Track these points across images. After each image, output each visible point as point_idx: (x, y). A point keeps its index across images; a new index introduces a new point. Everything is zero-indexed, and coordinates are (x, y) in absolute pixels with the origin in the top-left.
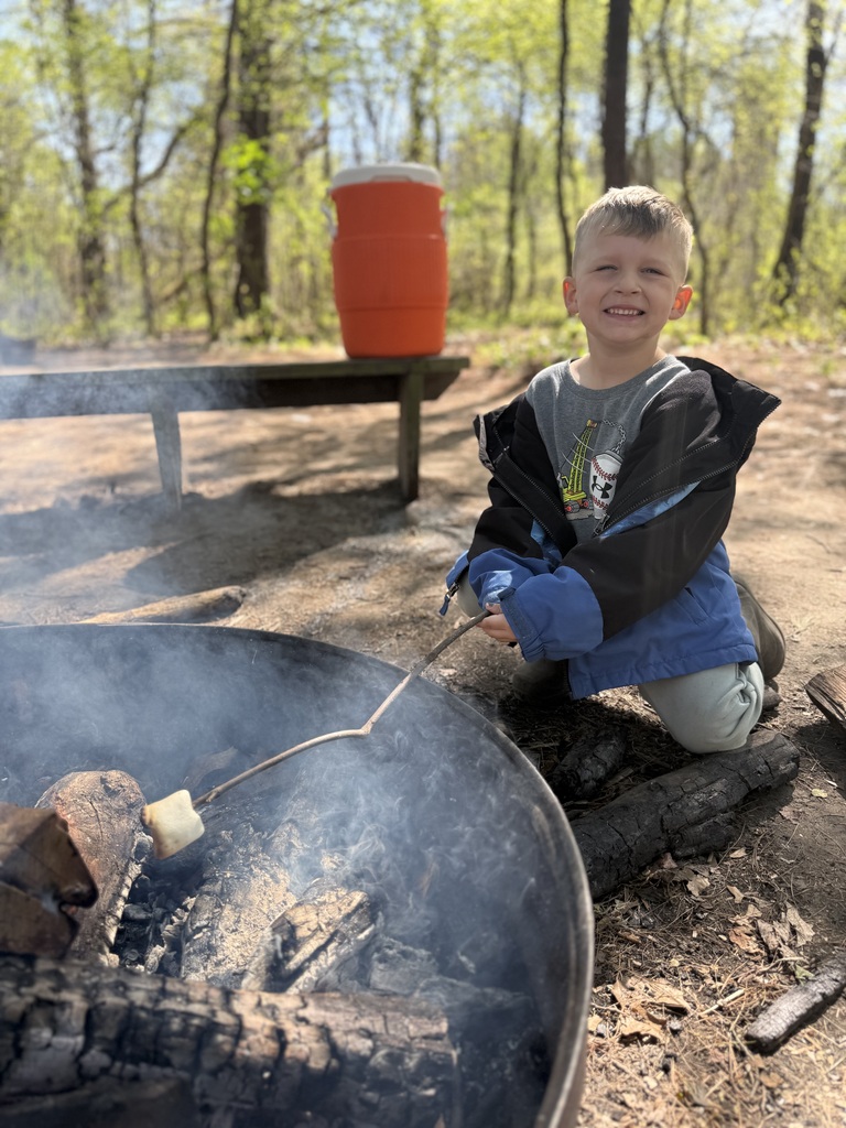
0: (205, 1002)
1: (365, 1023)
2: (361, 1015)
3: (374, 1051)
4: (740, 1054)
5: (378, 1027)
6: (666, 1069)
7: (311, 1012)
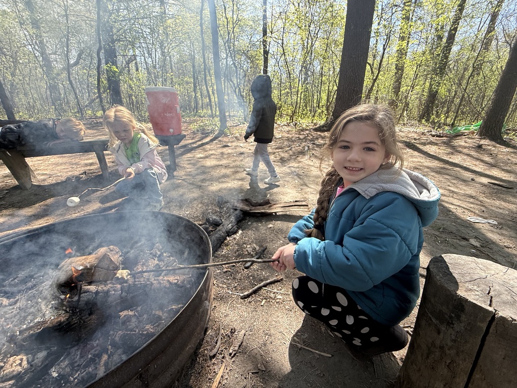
0: (144, 281)
1: (176, 278)
2: (175, 277)
3: (178, 282)
4: (243, 270)
5: (179, 278)
6: (231, 275)
7: (165, 278)
